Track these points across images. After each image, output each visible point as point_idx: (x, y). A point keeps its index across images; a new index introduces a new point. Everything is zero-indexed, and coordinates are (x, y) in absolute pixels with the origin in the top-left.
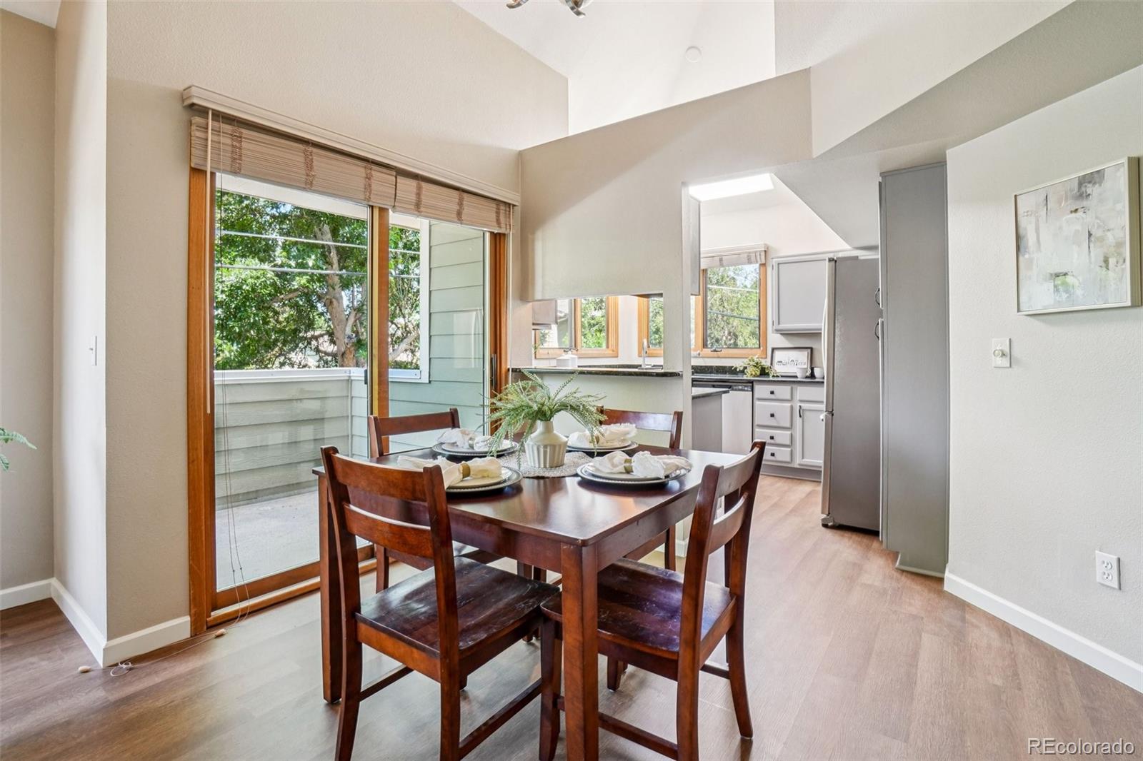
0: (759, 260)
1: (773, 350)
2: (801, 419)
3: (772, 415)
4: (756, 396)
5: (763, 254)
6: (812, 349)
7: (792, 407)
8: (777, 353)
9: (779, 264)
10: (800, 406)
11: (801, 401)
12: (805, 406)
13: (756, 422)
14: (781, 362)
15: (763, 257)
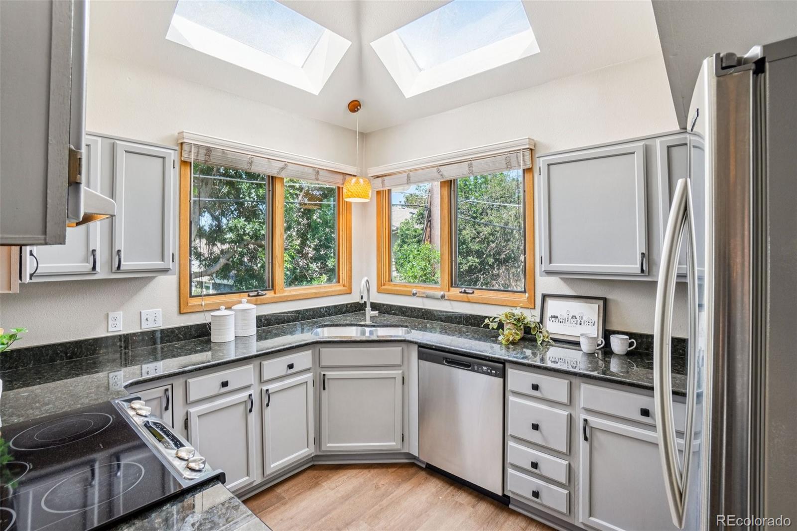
0: (522, 164)
1: (544, 297)
2: (587, 444)
3: (536, 427)
4: (510, 387)
5: (528, 153)
6: (605, 300)
7: (570, 418)
8: (550, 303)
9: (549, 165)
10: (585, 420)
11: (588, 411)
12: (594, 421)
13: (510, 431)
14: (556, 317)
15: (528, 157)
